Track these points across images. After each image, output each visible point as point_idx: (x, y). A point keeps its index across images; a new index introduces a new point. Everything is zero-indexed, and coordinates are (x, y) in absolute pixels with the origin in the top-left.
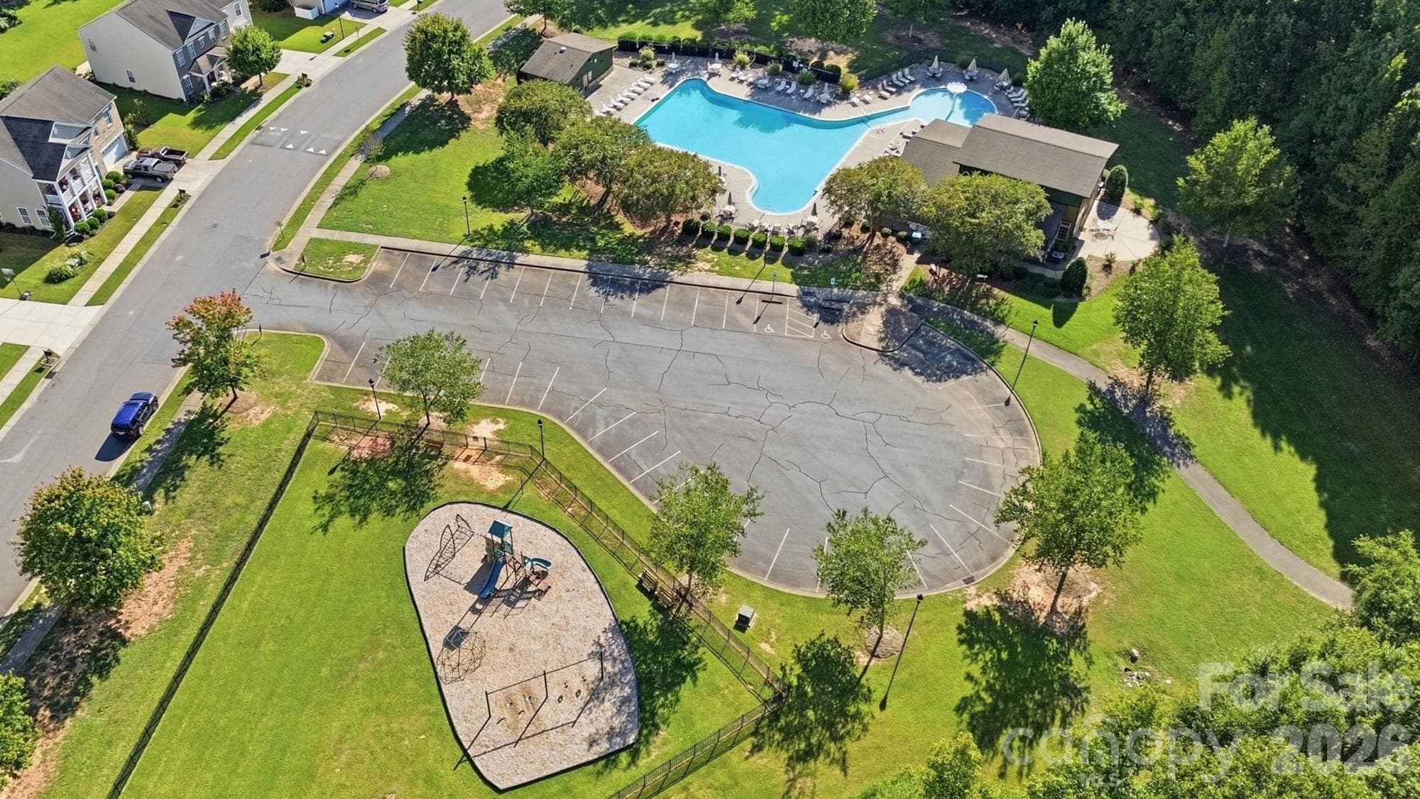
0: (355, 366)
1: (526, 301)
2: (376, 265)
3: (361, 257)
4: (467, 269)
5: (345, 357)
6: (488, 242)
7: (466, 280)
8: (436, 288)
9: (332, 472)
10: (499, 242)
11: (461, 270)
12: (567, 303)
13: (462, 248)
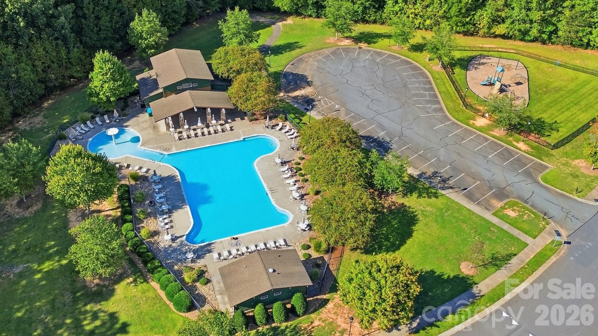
0: (527, 165)
1: (429, 155)
2: (498, 204)
3: (506, 212)
4: (447, 182)
5: (531, 170)
6: (427, 189)
7: (451, 177)
8: (470, 180)
9: (549, 136)
10: (421, 186)
11: (451, 182)
12: (409, 147)
13: (443, 192)
